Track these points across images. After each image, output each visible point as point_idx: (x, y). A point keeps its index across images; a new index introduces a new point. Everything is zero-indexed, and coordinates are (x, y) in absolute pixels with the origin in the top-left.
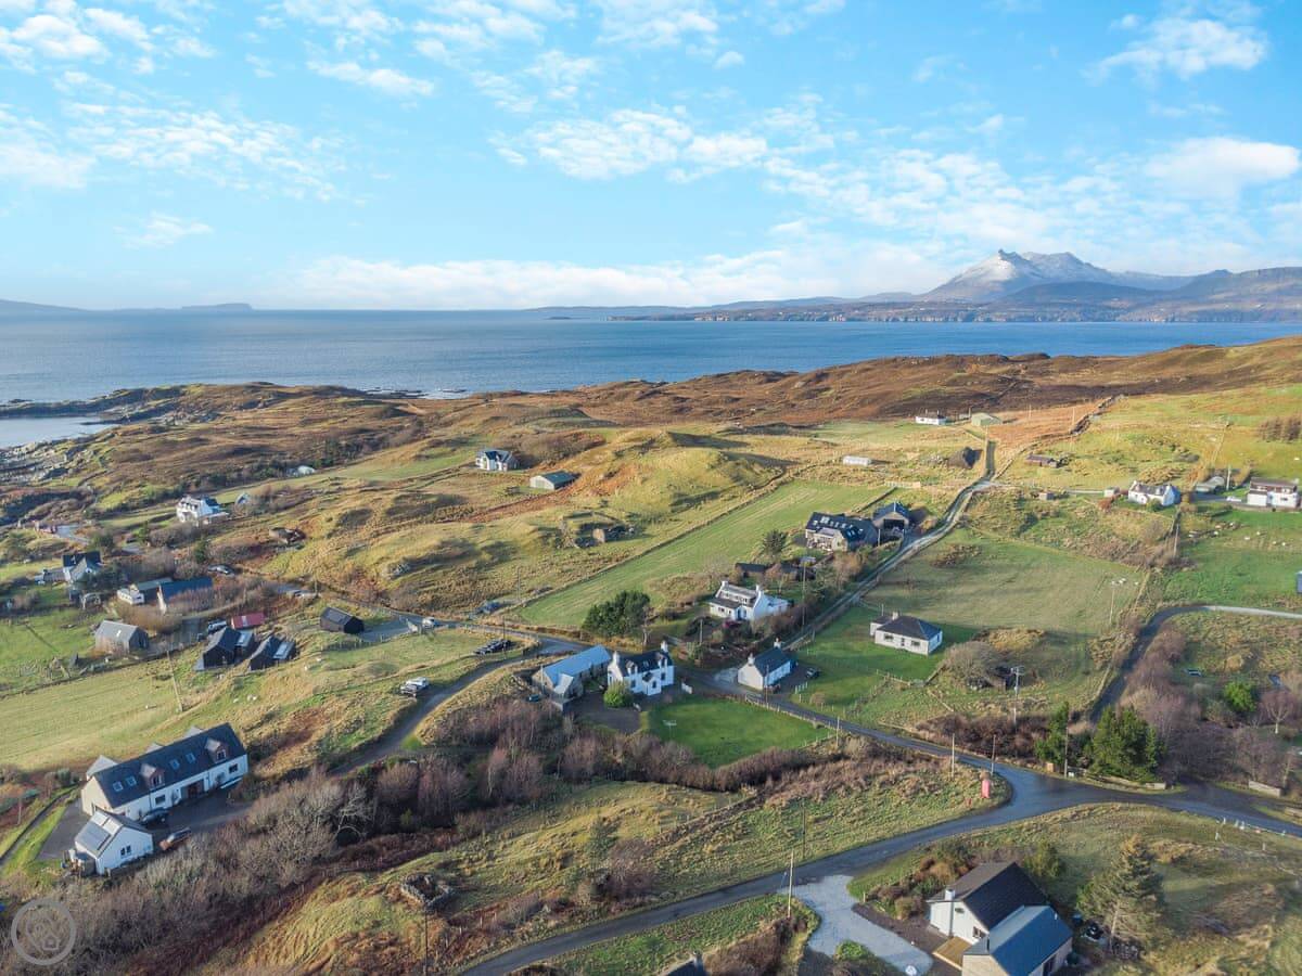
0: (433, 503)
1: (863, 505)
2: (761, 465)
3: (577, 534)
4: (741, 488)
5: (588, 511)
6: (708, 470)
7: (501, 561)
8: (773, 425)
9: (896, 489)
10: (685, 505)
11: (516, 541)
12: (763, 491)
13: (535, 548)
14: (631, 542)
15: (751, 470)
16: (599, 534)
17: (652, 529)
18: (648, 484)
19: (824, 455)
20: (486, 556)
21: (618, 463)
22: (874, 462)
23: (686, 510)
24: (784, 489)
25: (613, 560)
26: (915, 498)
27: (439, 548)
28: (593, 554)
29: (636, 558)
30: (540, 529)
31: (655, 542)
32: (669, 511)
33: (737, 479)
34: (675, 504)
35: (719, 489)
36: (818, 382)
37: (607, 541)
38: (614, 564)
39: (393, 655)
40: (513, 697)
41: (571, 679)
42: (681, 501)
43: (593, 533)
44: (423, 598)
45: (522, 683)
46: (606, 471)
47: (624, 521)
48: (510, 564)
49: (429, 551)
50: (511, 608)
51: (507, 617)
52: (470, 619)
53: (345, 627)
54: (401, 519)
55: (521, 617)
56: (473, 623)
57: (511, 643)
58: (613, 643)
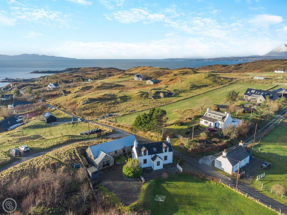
3: (154, 94)
4: (216, 84)
5: (160, 88)
6: (204, 79)
7: (124, 101)
9: (279, 85)
10: (195, 88)
11: (132, 95)
12: (224, 85)
13: (137, 98)
14: (173, 98)
15: (220, 79)
16: (162, 95)
17: (182, 94)
18: (183, 82)
20: (119, 100)
21: (175, 77)
22: (266, 79)
23: (195, 89)
24: (232, 85)
27: (103, 96)
28: (158, 101)
29: (173, 103)
30: (141, 92)
31: (182, 98)
32: (189, 89)
33: (215, 81)
34: (191, 88)
35: (208, 84)
36: (239, 66)
37: (164, 97)
38: (164, 104)
39: (50, 132)
40: (63, 164)
41: (105, 154)
42: (194, 87)
43: (159, 94)
44: (89, 111)
45: (78, 155)
46: (170, 79)
47: (172, 91)
48: (126, 103)
49: (99, 97)
50: (115, 116)
51: (110, 120)
52: (97, 120)
53: (47, 119)
54: (101, 89)
55: (116, 120)
56: (97, 121)
57: (100, 131)
58: (147, 135)
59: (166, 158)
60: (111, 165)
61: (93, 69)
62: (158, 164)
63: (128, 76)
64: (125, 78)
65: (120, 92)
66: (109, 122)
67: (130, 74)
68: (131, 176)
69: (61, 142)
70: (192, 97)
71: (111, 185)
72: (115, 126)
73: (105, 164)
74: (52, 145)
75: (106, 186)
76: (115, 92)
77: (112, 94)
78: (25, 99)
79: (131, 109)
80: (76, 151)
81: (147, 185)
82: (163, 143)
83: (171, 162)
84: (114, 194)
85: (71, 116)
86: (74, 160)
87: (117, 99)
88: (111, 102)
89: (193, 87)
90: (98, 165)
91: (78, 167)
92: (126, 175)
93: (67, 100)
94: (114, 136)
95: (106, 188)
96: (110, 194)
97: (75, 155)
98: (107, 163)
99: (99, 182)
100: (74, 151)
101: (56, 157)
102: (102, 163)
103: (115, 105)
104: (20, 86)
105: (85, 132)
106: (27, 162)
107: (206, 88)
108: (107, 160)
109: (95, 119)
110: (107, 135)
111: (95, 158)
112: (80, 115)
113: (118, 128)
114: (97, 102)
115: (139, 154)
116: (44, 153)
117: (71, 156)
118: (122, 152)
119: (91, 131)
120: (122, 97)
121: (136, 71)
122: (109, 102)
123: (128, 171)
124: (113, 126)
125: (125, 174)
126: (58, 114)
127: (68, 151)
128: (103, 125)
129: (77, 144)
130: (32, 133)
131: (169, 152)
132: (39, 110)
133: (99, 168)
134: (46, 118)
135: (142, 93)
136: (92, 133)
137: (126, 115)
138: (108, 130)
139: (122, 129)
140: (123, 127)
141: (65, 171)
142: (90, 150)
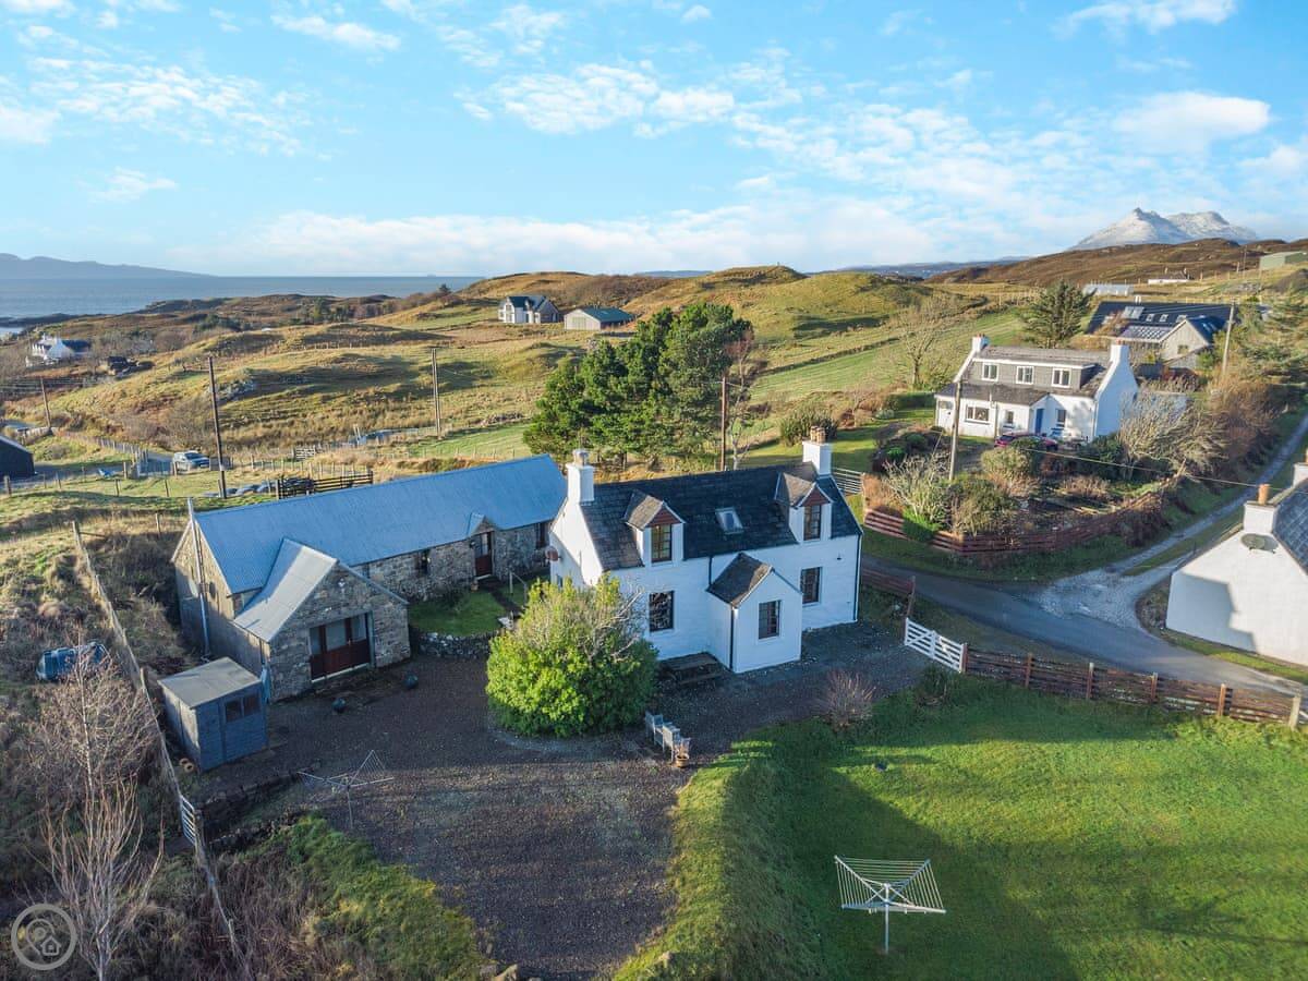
10: (819, 330)
13: (527, 373)
20: (426, 379)
23: (821, 336)
30: (543, 346)
32: (792, 335)
34: (800, 328)
35: (876, 315)
44: (250, 433)
48: (466, 393)
49: (310, 366)
50: (410, 439)
52: (293, 460)
54: (325, 347)
55: (413, 453)
56: (296, 463)
59: (811, 585)
62: (770, 622)
63: (469, 309)
64: (452, 318)
65: (429, 350)
67: (479, 301)
68: (567, 716)
70: (813, 362)
71: (387, 803)
73: (330, 647)
75: (334, 816)
76: (401, 351)
77: (389, 360)
79: (498, 412)
80: (84, 562)
81: (718, 783)
82: (786, 476)
83: (848, 617)
84: (415, 887)
86: (48, 622)
87: (415, 375)
88: (379, 389)
89: (809, 327)
90: (267, 650)
92: (516, 712)
93: (124, 394)
95: (334, 834)
96: (382, 885)
97: (71, 590)
98: (349, 635)
99: (272, 790)
100: (69, 561)
102: (306, 634)
103: (403, 405)
107: (873, 330)
108: (345, 612)
109: (283, 455)
111: (243, 598)
114: (297, 389)
115: (615, 551)
117: (27, 594)
120: (446, 367)
121: (508, 291)
122: (371, 391)
123: (536, 678)
125: (514, 703)
126: (60, 452)
127: (12, 563)
131: (832, 537)
133: (281, 676)
135: (551, 351)
137: (473, 431)
142: (203, 539)
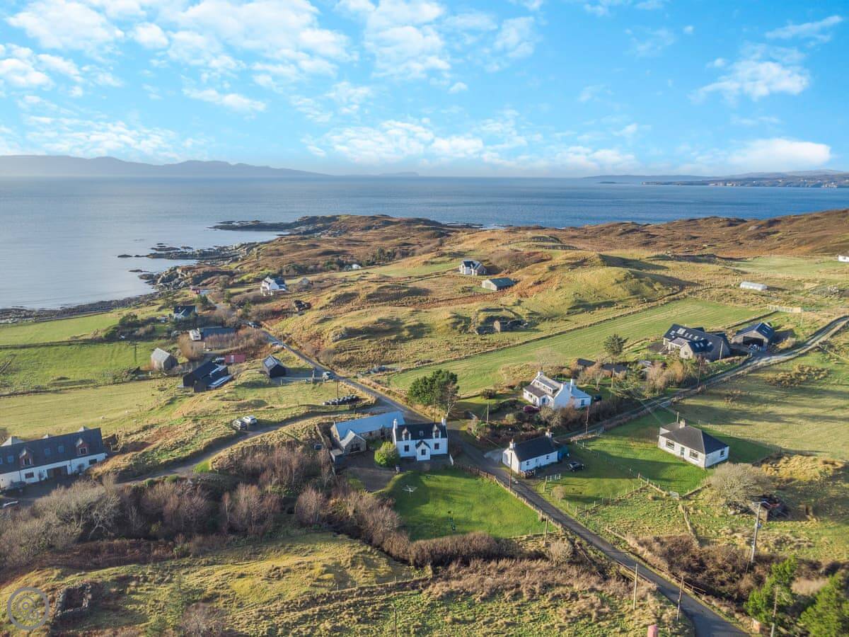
0: (405, 292)
1: (735, 323)
2: (662, 283)
3: (481, 323)
4: (636, 300)
6: (613, 285)
7: (415, 338)
8: (703, 256)
9: (776, 312)
10: (581, 310)
11: (435, 323)
12: (652, 304)
13: (445, 331)
14: (520, 333)
15: (652, 287)
16: (497, 325)
17: (542, 326)
18: (560, 291)
19: (730, 280)
20: (406, 333)
21: (549, 275)
22: (769, 289)
23: (579, 313)
24: (674, 304)
25: (496, 345)
26: (788, 321)
27: (375, 323)
28: (485, 339)
29: (514, 346)
31: (537, 336)
32: (566, 312)
33: (635, 293)
35: (616, 299)
36: (770, 227)
37: (502, 331)
38: (494, 348)
39: (278, 396)
40: (301, 443)
41: (354, 435)
42: (581, 306)
43: (493, 324)
44: (344, 357)
45: (319, 433)
46: (537, 280)
47: (524, 317)
48: (420, 341)
49: (367, 325)
50: (390, 372)
51: (379, 378)
52: (356, 377)
53: (271, 371)
54: (375, 302)
55: (389, 380)
56: (355, 380)
57: (357, 399)
58: (427, 411)
59: (437, 446)
60: (362, 449)
61: (368, 223)
62: (423, 452)
63: (448, 259)
64: (439, 266)
65: (412, 314)
66: (374, 384)
67: (454, 253)
68: (383, 464)
69: (298, 414)
70: (560, 334)
71: (358, 471)
72: (382, 393)
73: (354, 447)
74: (285, 418)
76: (402, 313)
77: (395, 320)
78: (221, 318)
79: (424, 357)
80: (317, 428)
81: (401, 476)
82: (434, 424)
83: (445, 452)
84: (359, 481)
85: (311, 366)
86: (314, 439)
87: (403, 330)
88: (388, 338)
89: (578, 307)
90: (344, 447)
91: (319, 448)
93: (304, 329)
94: (376, 410)
95: (351, 474)
96: (355, 480)
97: (316, 434)
98: (357, 446)
99: (344, 468)
100: (315, 428)
101: (292, 434)
102: (350, 446)
103: (396, 346)
104: (199, 275)
105: (333, 401)
106: (257, 438)
107: (609, 309)
108: (357, 443)
109: (353, 374)
110: (366, 408)
111: (341, 438)
112: (327, 365)
113: (387, 395)
114: (361, 336)
115: (399, 438)
116: (277, 427)
117: (310, 434)
118: (380, 434)
119: (342, 399)
120: (415, 326)
121: (471, 244)
122: (386, 338)
124: (380, 392)
125: (376, 461)
126: (288, 359)
127: (307, 427)
128: (363, 388)
129: (319, 419)
130: (251, 396)
131: (441, 438)
132: (251, 347)
133: (346, 451)
134: (268, 368)
135: (457, 320)
136: (344, 402)
137: (410, 369)
138: (370, 399)
139: (393, 399)
140: (394, 394)
141: (303, 451)
142: (336, 428)
